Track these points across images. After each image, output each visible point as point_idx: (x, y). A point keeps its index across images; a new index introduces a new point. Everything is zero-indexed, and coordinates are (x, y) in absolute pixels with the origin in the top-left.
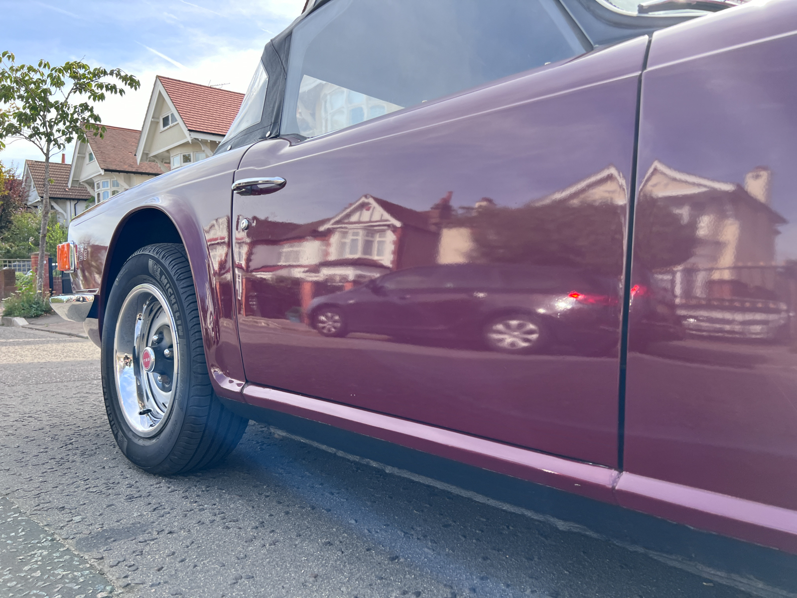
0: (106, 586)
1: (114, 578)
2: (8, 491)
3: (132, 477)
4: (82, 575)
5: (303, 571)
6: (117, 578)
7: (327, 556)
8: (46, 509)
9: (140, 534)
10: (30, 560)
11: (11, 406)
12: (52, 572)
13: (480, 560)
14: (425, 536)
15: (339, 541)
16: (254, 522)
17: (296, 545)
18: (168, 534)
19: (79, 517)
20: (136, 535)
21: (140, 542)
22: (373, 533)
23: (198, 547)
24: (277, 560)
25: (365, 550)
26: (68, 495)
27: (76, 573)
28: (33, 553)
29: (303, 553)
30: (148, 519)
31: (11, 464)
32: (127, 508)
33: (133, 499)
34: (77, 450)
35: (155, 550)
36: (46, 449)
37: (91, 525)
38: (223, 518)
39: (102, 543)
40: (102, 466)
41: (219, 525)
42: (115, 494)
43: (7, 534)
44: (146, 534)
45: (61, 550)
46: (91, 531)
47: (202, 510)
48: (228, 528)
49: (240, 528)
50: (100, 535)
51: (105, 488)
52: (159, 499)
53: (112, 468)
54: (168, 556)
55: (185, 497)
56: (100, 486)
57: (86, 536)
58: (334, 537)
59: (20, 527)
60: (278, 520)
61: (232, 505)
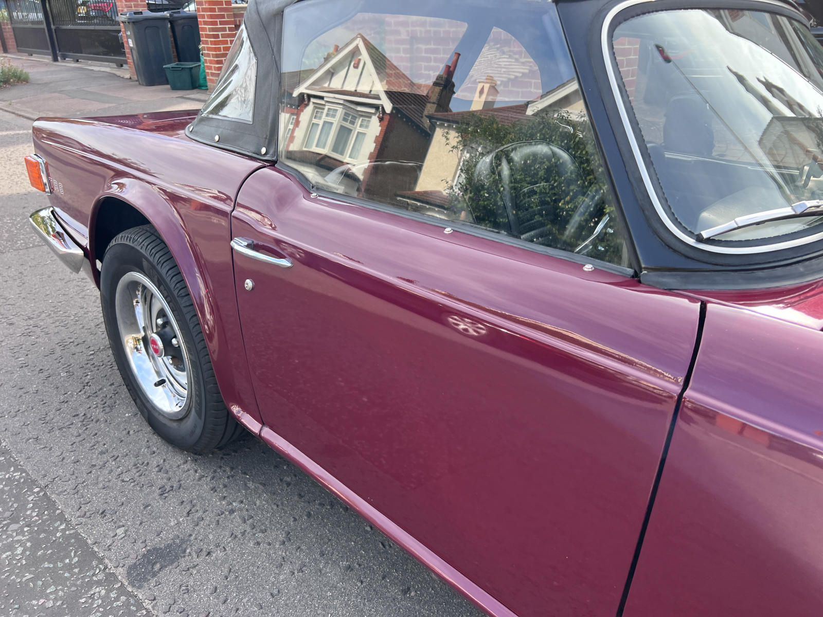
2: (46, 481)
5: (330, 615)
8: (88, 514)
9: (181, 557)
10: (92, 604)
16: (281, 533)
17: (321, 571)
18: (206, 556)
19: (122, 530)
20: (179, 559)
21: (183, 571)
23: (237, 577)
24: (306, 596)
25: (381, 578)
26: (104, 488)
28: (92, 593)
29: (328, 583)
30: (184, 529)
31: (37, 428)
32: (163, 510)
33: (166, 495)
34: (97, 396)
35: (198, 583)
36: (66, 395)
37: (135, 542)
38: (253, 527)
39: (150, 573)
40: (127, 431)
41: (250, 539)
42: (148, 484)
43: (62, 561)
44: (187, 558)
45: (116, 586)
46: (137, 552)
47: (232, 512)
48: (258, 543)
49: (269, 544)
50: (146, 560)
51: (138, 474)
52: (190, 492)
53: (136, 434)
54: (211, 594)
55: (214, 489)
56: (131, 469)
57: (134, 561)
58: (353, 557)
59: (71, 548)
60: (301, 528)
61: (258, 502)
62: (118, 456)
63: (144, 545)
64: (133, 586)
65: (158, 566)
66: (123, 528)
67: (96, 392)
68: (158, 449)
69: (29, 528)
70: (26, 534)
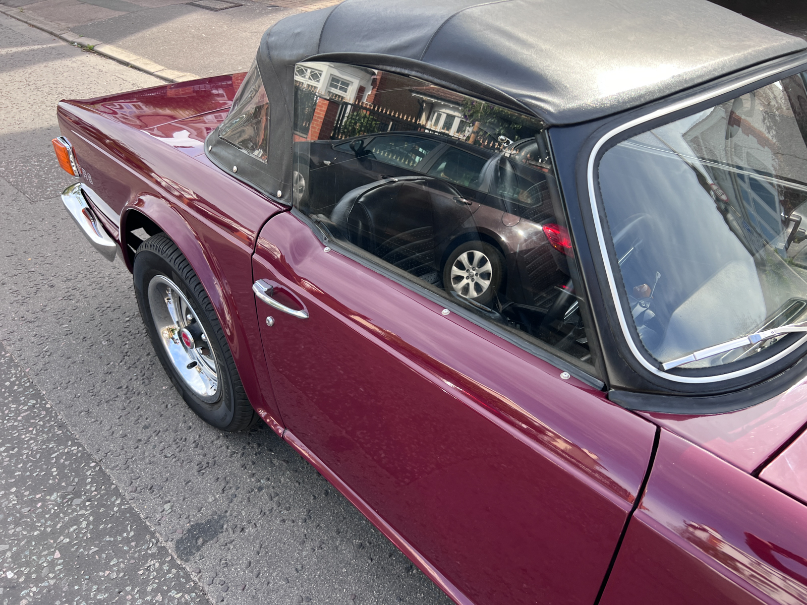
1: (214, 602)
2: (100, 455)
4: (192, 599)
5: (345, 590)
6: (217, 602)
7: (361, 565)
8: (139, 490)
9: (220, 533)
10: (149, 576)
12: (169, 595)
15: (368, 542)
16: (303, 510)
17: (337, 548)
18: (241, 531)
20: (217, 535)
21: (222, 545)
23: (266, 552)
24: (325, 572)
27: (186, 596)
28: (148, 565)
29: (343, 560)
30: (221, 506)
31: (87, 400)
32: (202, 486)
33: (203, 471)
34: (136, 367)
35: (235, 558)
36: (109, 366)
37: (181, 517)
38: (279, 505)
39: (195, 547)
40: (165, 404)
41: (277, 516)
42: (187, 460)
43: (121, 535)
44: (224, 533)
45: (167, 559)
46: (182, 527)
47: (260, 489)
48: (284, 521)
49: (293, 522)
50: (190, 535)
51: (177, 450)
52: (224, 469)
53: (174, 408)
54: (246, 568)
55: (244, 466)
56: (172, 444)
57: (181, 536)
58: (365, 535)
59: (127, 523)
60: (320, 506)
61: (282, 479)
62: (159, 432)
63: (187, 520)
64: (182, 559)
65: (201, 540)
66: (169, 504)
67: (135, 363)
68: (193, 424)
69: (90, 503)
70: (88, 508)
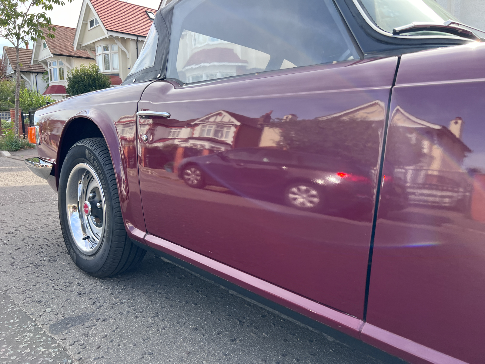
0: (68, 360)
1: (72, 354)
2: (7, 288)
3: (80, 278)
4: (54, 352)
5: (181, 349)
6: (74, 354)
7: (195, 338)
8: (30, 302)
9: (86, 322)
11: (4, 221)
12: (36, 349)
13: (282, 341)
14: (251, 324)
15: (201, 327)
16: (152, 313)
17: (177, 330)
18: (102, 321)
19: (50, 309)
20: (84, 322)
21: (86, 327)
22: (222, 321)
23: (121, 331)
24: (166, 341)
25: (217, 334)
26: (42, 292)
27: (50, 350)
29: (181, 335)
30: (90, 310)
31: (7, 267)
32: (78, 301)
33: (81, 295)
35: (95, 333)
36: (28, 256)
37: (57, 314)
39: (64, 328)
40: (62, 270)
41: (132, 315)
42: (70, 291)
43: (9, 321)
44: (89, 322)
45: (41, 333)
46: (57, 319)
47: (122, 303)
48: (137, 317)
49: (144, 317)
50: (63, 322)
51: (65, 287)
52: (97, 295)
53: (67, 271)
54: (103, 338)
55: (112, 294)
56: (61, 284)
57: (55, 322)
58: (199, 325)
59: (15, 316)
60: (166, 311)
62: (54, 279)
63: (63, 315)
64: (52, 333)
65: (70, 325)
67: (46, 255)
